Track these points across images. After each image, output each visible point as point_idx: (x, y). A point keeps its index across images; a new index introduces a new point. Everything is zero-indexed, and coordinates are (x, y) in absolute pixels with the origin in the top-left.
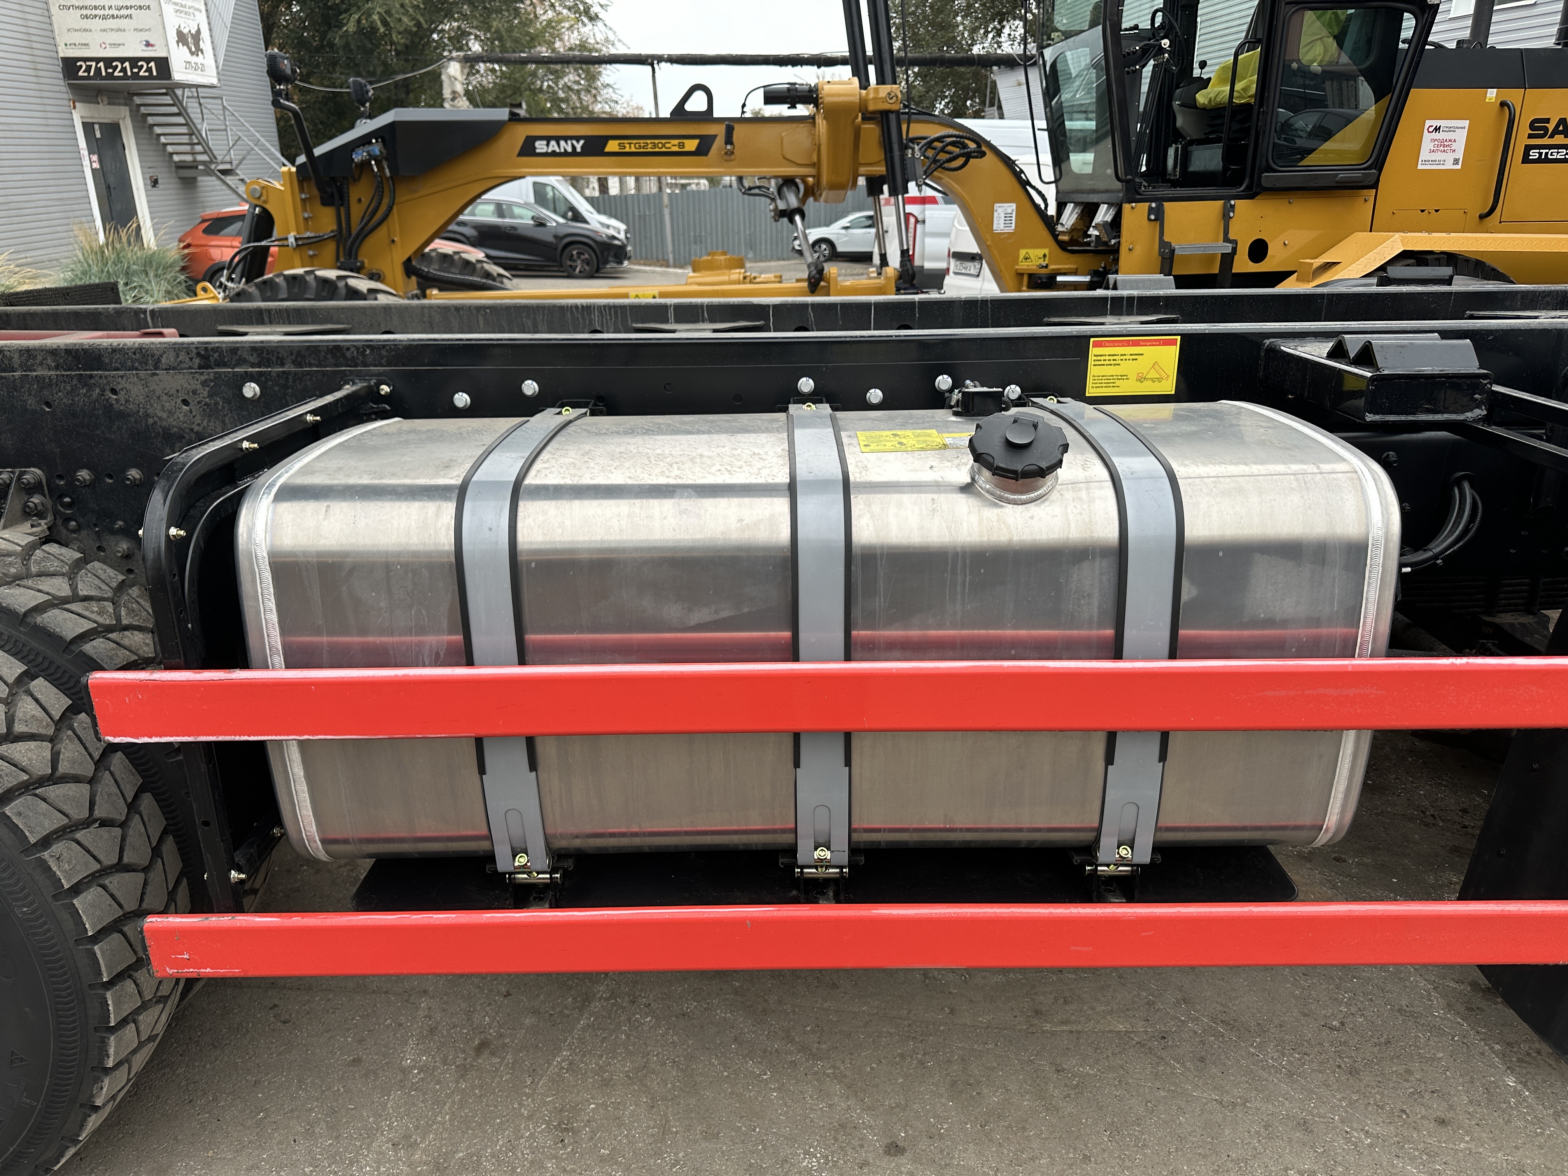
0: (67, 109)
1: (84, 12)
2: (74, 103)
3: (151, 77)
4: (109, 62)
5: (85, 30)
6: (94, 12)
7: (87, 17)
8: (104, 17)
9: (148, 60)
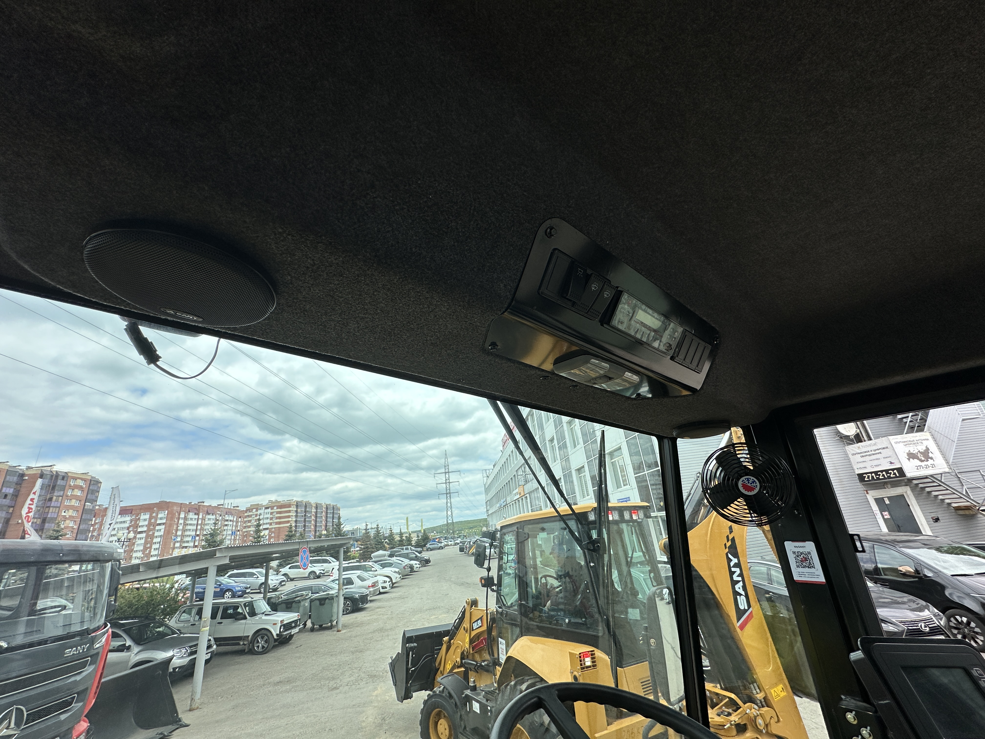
0: (864, 495)
1: (861, 455)
2: (867, 491)
3: (896, 477)
4: (876, 473)
5: (864, 462)
6: (865, 454)
7: (863, 456)
8: (870, 455)
9: (893, 470)
